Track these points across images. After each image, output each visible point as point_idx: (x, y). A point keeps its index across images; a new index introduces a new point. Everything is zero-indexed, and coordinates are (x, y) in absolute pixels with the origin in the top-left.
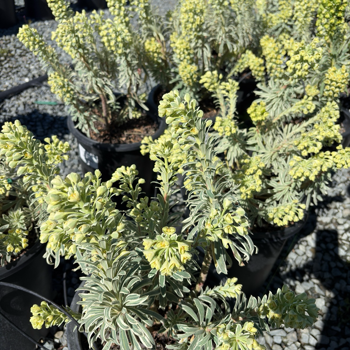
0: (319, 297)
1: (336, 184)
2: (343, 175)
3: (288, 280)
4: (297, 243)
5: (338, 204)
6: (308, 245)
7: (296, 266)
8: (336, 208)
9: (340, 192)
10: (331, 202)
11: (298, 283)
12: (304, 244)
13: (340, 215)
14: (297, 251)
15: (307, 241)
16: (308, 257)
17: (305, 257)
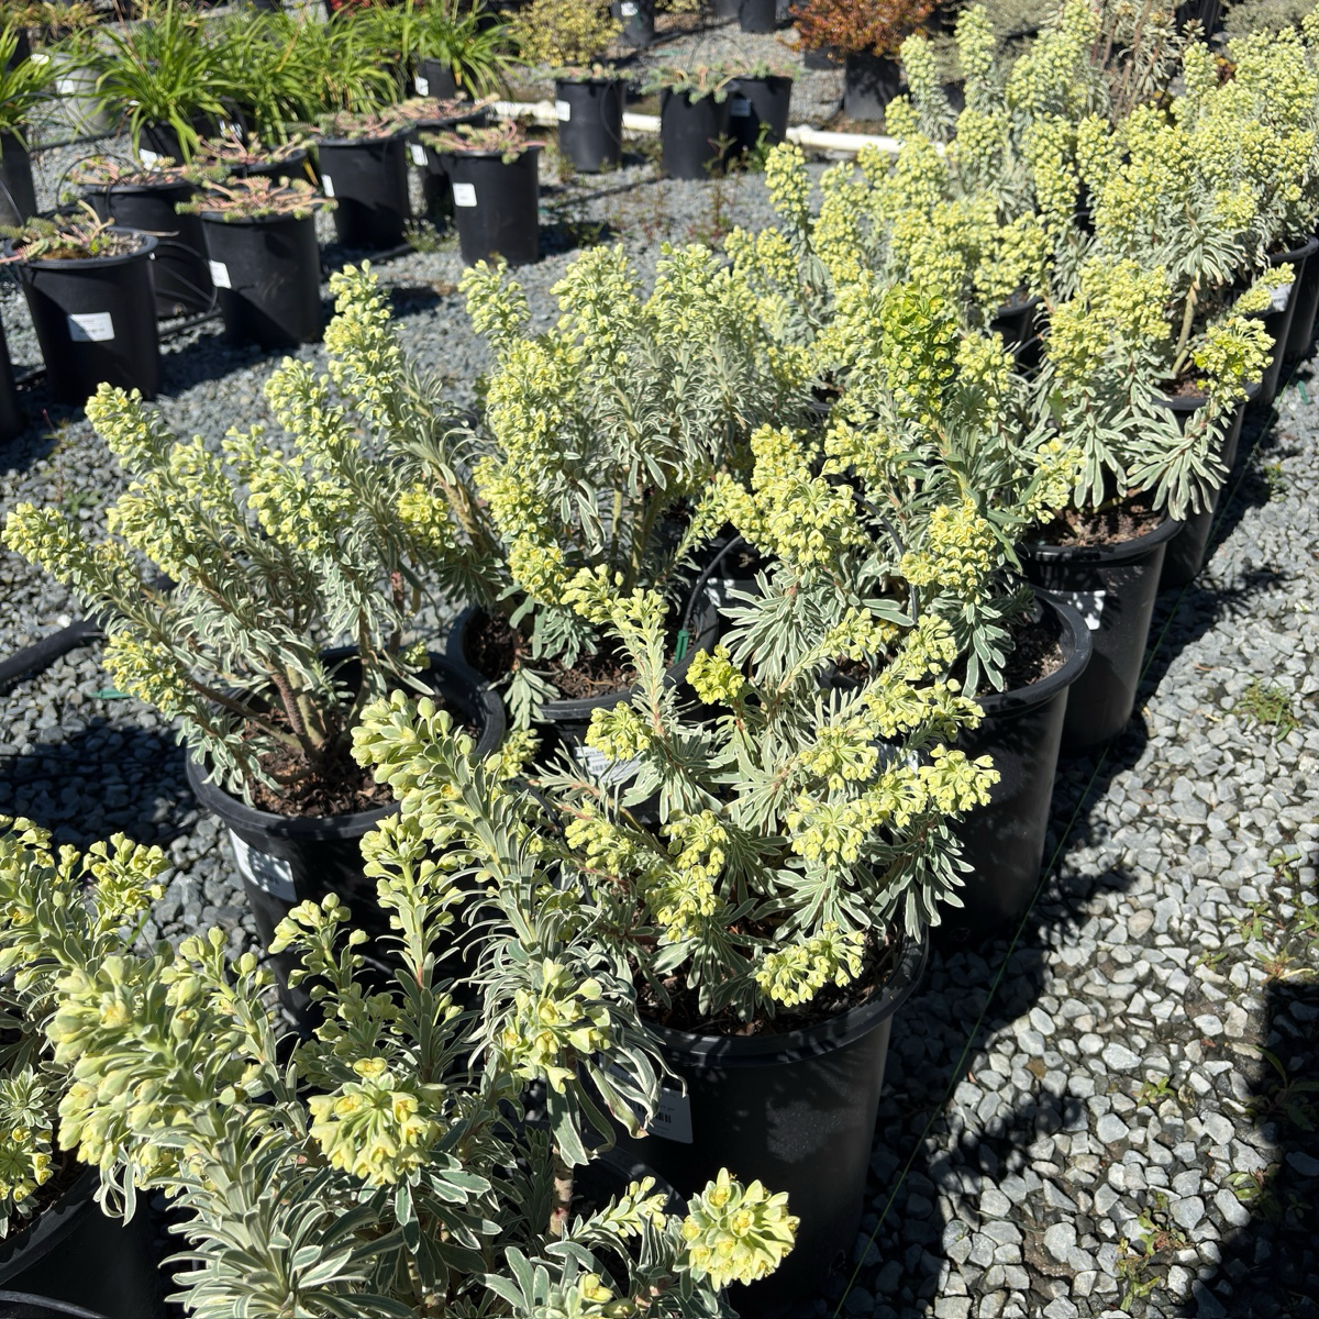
0: (1058, 1221)
1: (1104, 832)
2: (1127, 799)
3: (952, 1178)
4: (984, 1051)
5: (1112, 900)
6: (1018, 1050)
7: (981, 1127)
8: (1107, 913)
9: (1120, 858)
10: (1089, 898)
11: (987, 1182)
12: (1007, 1047)
13: (1120, 934)
14: (984, 1076)
15: (1013, 1039)
16: (1018, 1092)
17: (1007, 1094)
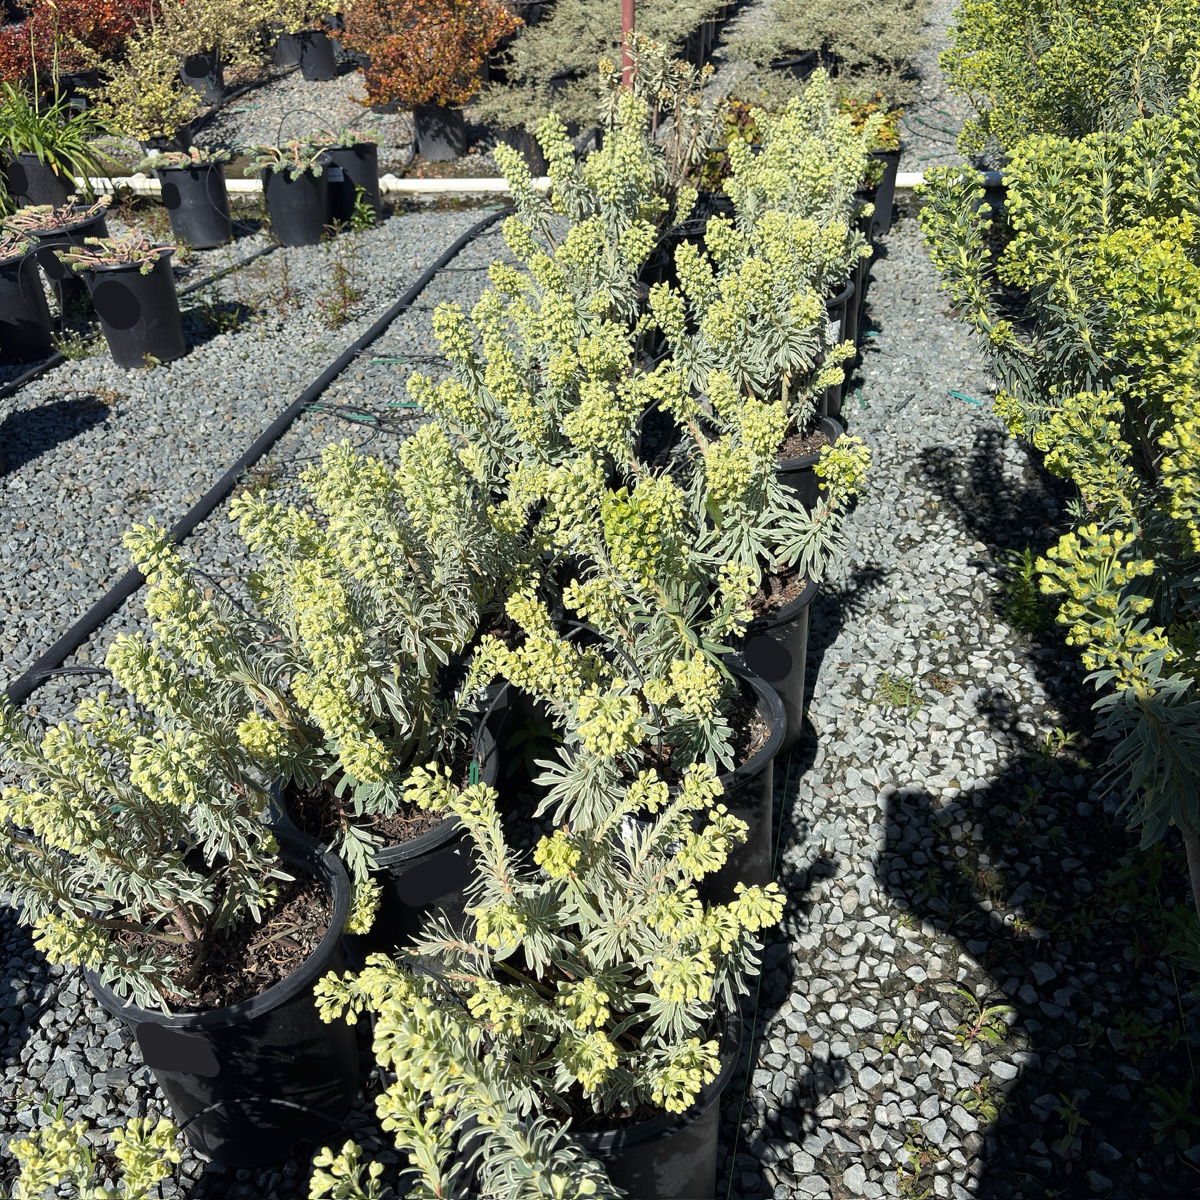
0: (850, 1164)
1: (805, 829)
2: (815, 795)
3: (769, 1152)
4: (764, 1038)
5: (825, 886)
6: (789, 1032)
7: (778, 1102)
8: (824, 899)
9: (822, 848)
10: (808, 888)
11: (793, 1147)
12: (780, 1031)
13: (837, 915)
14: (769, 1059)
15: (783, 1022)
16: (797, 1066)
17: (790, 1070)
